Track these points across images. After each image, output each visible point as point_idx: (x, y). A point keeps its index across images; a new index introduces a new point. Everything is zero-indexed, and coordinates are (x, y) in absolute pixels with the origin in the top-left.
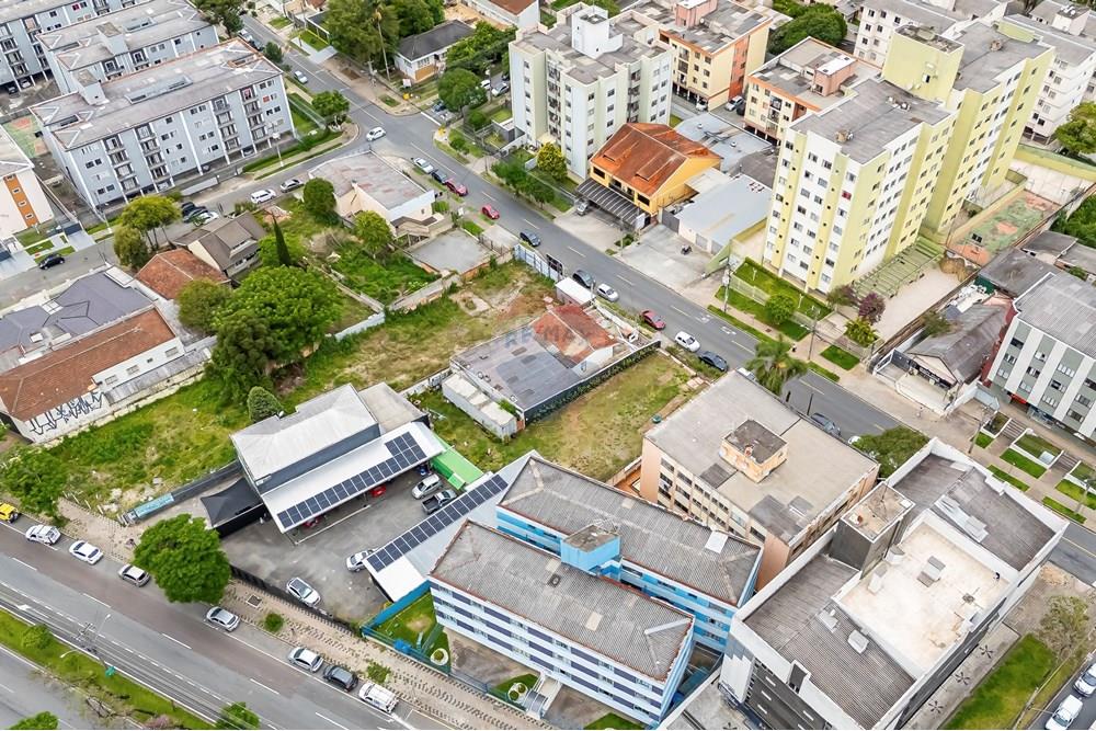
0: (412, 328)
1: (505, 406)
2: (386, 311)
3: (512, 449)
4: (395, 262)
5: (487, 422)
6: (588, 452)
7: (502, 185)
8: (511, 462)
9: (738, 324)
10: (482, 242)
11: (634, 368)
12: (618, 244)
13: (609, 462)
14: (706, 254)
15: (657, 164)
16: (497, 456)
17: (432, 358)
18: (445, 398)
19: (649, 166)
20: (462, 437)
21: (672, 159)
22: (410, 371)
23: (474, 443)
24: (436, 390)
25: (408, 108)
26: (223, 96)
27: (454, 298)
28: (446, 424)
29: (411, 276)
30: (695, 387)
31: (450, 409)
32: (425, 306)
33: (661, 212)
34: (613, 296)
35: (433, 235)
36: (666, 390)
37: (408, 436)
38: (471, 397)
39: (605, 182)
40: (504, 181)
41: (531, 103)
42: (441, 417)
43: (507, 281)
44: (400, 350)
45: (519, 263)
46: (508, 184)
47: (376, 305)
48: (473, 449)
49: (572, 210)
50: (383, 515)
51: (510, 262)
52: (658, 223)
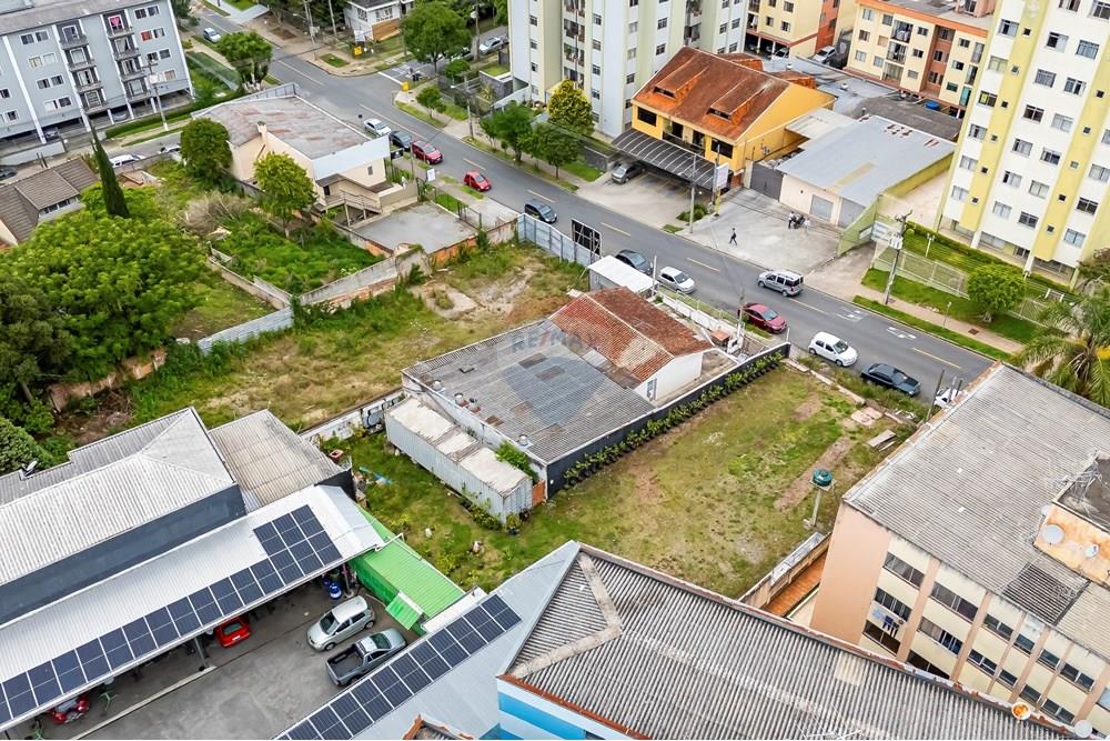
0: (341, 335)
1: (508, 455)
2: (296, 305)
3: (522, 542)
4: (320, 242)
5: (471, 489)
6: (679, 547)
7: (495, 150)
8: (521, 568)
9: (914, 323)
10: (464, 220)
11: (747, 392)
12: (682, 217)
13: (725, 567)
14: (830, 227)
15: (740, 95)
16: (493, 555)
17: (375, 382)
18: (391, 445)
19: (730, 99)
20: (423, 518)
21: (766, 86)
22: (331, 404)
23: (445, 531)
24: (374, 433)
25: (360, 68)
26: (75, 21)
27: (416, 291)
28: (390, 493)
29: (345, 260)
30: (869, 423)
31: (400, 467)
32: (368, 304)
33: (749, 170)
34: (688, 284)
35: (387, 211)
36: (814, 429)
37: (305, 513)
38: (441, 440)
39: (657, 131)
40: (497, 143)
41: (538, 33)
42: (381, 481)
43: (505, 266)
44: (317, 370)
45: (524, 245)
46: (504, 146)
47: (280, 298)
48: (442, 542)
49: (605, 177)
50: (238, 689)
51: (510, 242)
52: (743, 187)
